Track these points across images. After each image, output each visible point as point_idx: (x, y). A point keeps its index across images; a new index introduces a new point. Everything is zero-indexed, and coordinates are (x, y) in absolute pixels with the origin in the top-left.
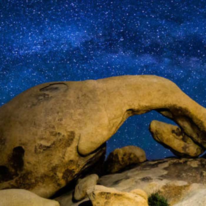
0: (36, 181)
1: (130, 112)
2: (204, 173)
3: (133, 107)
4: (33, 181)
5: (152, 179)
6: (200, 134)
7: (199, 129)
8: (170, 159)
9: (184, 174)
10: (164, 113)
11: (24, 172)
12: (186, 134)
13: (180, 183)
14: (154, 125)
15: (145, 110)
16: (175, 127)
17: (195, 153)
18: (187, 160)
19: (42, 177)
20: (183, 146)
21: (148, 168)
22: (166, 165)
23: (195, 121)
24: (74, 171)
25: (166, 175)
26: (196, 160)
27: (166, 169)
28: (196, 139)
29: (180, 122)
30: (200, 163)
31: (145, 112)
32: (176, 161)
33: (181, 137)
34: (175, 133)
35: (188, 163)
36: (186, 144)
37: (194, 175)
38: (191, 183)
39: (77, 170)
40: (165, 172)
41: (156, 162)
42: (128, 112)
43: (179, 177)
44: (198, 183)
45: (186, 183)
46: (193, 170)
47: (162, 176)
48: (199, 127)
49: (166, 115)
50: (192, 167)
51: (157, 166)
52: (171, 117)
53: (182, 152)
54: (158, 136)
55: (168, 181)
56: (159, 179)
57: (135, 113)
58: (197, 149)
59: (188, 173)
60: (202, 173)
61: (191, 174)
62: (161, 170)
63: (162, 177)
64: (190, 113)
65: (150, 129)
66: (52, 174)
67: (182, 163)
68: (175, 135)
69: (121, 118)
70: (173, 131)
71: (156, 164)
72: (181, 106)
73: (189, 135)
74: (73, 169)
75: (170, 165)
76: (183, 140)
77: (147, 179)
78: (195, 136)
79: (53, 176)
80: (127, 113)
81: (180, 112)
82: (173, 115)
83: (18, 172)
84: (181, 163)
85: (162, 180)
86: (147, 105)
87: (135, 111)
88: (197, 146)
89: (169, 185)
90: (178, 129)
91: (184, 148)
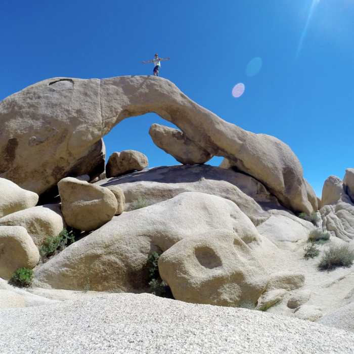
0: (26, 176)
1: (127, 113)
4: (23, 175)
11: (15, 166)
12: (187, 138)
18: (190, 166)
19: (32, 173)
20: (184, 150)
22: (165, 170)
24: (65, 168)
28: (199, 143)
30: (203, 169)
33: (183, 141)
34: (176, 137)
35: (190, 169)
39: (68, 168)
42: (124, 113)
50: (192, 172)
51: (156, 172)
52: (170, 119)
53: (184, 157)
58: (201, 155)
66: (42, 170)
67: (184, 169)
68: (176, 139)
69: (115, 118)
70: (174, 135)
74: (63, 167)
75: (170, 170)
76: (185, 144)
79: (42, 172)
83: (10, 165)
91: (186, 153)
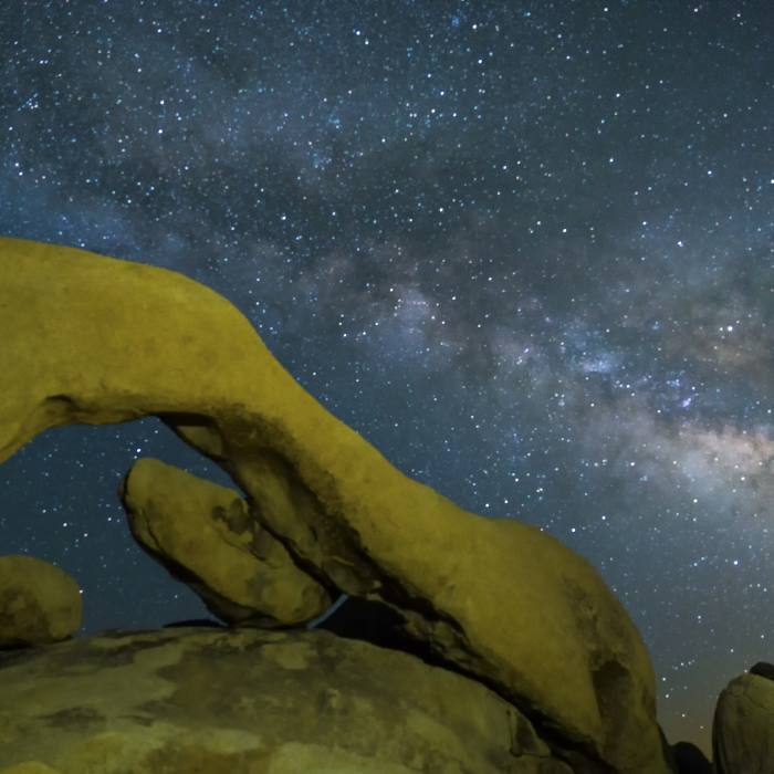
1: (60, 407)
2: (331, 696)
3: (73, 390)
5: (103, 719)
6: (321, 531)
7: (320, 508)
8: (189, 629)
9: (245, 701)
10: (190, 431)
12: (265, 526)
13: (229, 742)
14: (147, 477)
15: (120, 412)
16: (229, 496)
17: (298, 610)
18: (261, 638)
20: (249, 574)
21: (85, 668)
22: (171, 655)
23: (307, 475)
25: (168, 701)
26: (299, 640)
27: (166, 673)
28: (306, 548)
29: (248, 475)
30: (314, 653)
31: (120, 417)
32: (216, 641)
33: (247, 537)
34: (224, 519)
35: (268, 650)
36: (263, 566)
37: (290, 705)
38: (278, 740)
40: (166, 690)
41: (127, 641)
42: (52, 406)
43: (224, 713)
44: (305, 742)
45: (253, 742)
46: (288, 682)
47: (150, 706)
48: (321, 499)
49: (197, 441)
50: (281, 669)
51: (130, 660)
52: (217, 451)
53: (245, 600)
54: (156, 525)
55: (178, 730)
56: (138, 719)
57: (79, 415)
58: (304, 593)
59: (268, 698)
60: (323, 699)
61: (275, 701)
62: (145, 678)
63: (148, 712)
64: (292, 440)
65: (123, 494)
67: (242, 648)
68: (222, 526)
69: (16, 426)
70: (218, 512)
71: (122, 649)
72: (258, 410)
73: (280, 532)
75: (187, 656)
76: (255, 549)
77: (79, 716)
78: (300, 536)
80: (42, 411)
81: (253, 436)
82: (226, 446)
84: (235, 651)
85: (148, 723)
86: (135, 390)
87: (79, 410)
88: (307, 580)
89: (178, 749)
90: (237, 503)
91: (256, 585)
